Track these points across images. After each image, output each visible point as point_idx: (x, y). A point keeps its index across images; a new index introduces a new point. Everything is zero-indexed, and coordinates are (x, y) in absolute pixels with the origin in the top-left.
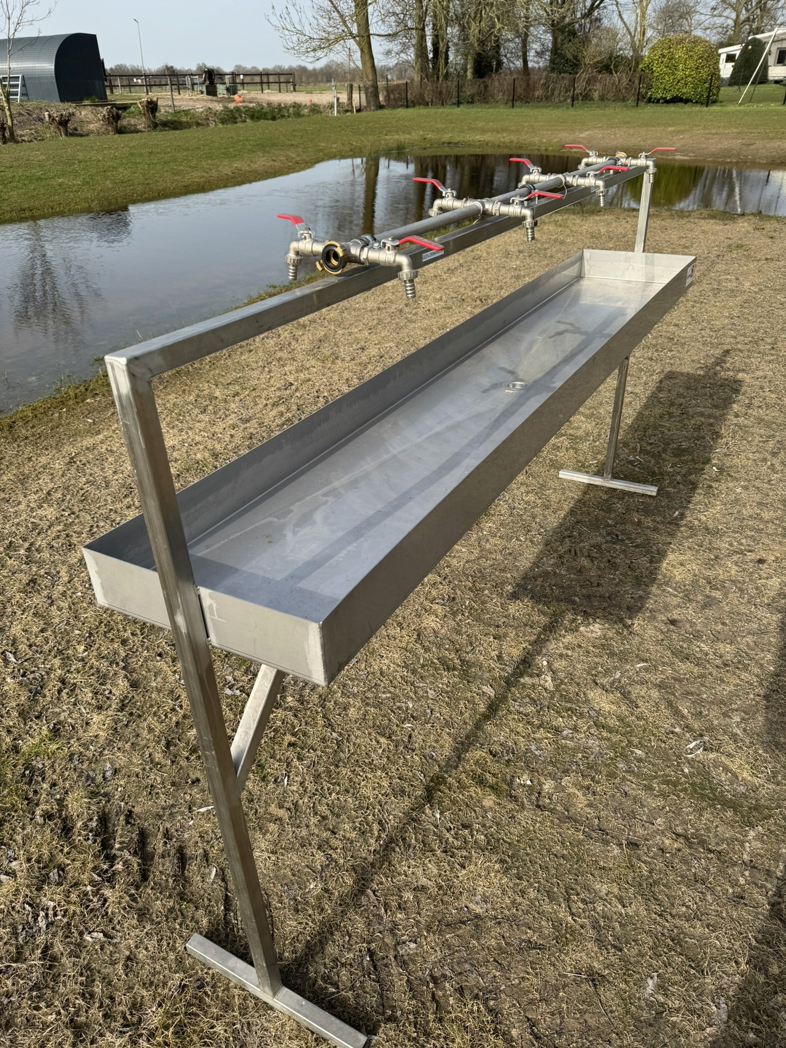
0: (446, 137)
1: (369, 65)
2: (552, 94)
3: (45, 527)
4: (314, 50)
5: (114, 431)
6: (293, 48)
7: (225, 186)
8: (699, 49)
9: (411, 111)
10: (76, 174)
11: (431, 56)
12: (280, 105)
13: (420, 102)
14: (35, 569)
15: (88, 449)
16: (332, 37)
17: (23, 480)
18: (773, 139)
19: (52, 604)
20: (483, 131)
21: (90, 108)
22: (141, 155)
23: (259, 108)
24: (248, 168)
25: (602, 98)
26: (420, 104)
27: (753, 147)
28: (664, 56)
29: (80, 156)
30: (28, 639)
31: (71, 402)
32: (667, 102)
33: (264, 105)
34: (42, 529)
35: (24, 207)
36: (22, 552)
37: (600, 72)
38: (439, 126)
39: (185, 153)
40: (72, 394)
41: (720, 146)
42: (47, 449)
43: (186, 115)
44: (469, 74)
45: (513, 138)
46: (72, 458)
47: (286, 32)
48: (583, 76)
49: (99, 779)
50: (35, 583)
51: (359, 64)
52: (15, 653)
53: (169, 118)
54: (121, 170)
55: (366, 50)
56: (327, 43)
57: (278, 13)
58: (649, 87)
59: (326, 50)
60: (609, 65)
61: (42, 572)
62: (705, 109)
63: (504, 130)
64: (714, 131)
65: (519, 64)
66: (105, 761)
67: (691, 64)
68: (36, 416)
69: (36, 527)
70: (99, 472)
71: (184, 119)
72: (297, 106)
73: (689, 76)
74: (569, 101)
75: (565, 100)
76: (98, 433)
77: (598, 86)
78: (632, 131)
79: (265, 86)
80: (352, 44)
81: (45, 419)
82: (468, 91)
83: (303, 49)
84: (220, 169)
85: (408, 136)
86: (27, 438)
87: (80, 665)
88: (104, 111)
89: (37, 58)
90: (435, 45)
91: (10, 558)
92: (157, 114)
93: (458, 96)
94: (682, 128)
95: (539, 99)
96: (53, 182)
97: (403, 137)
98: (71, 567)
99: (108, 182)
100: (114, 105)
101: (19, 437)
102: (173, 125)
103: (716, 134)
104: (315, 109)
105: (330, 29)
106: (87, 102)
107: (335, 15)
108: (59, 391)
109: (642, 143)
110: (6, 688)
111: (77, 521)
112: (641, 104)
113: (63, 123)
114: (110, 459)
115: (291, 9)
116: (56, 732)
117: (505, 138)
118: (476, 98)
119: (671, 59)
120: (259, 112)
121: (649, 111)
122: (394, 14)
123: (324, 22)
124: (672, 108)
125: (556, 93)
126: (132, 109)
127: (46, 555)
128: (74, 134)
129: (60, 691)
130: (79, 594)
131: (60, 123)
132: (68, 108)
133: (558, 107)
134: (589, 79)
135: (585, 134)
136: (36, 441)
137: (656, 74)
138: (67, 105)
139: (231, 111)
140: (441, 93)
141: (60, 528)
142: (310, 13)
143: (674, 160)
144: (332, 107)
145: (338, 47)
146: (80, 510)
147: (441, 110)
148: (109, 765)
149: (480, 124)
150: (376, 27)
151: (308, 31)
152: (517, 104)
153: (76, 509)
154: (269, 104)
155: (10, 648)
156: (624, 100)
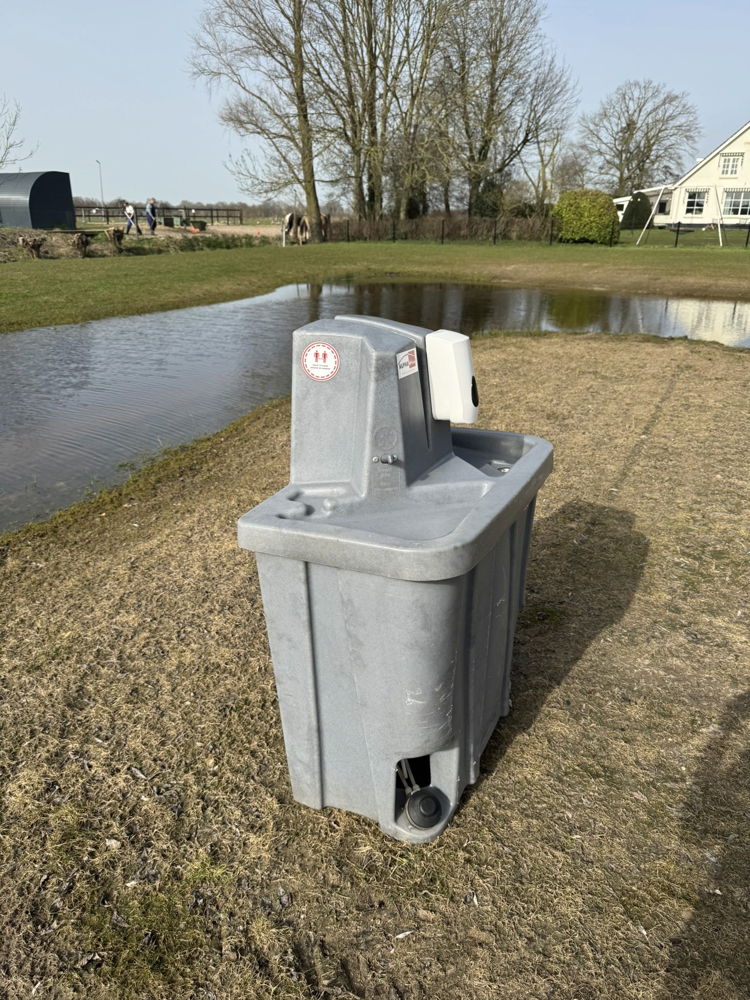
0: (388, 268)
1: (314, 205)
2: (476, 234)
3: (130, 635)
4: (266, 192)
5: (168, 536)
6: (247, 190)
7: (198, 305)
8: (601, 200)
9: (352, 245)
10: (59, 293)
11: (367, 199)
12: (233, 236)
13: (358, 237)
14: (132, 677)
15: (146, 553)
16: (282, 181)
17: (88, 585)
18: (674, 275)
19: (162, 715)
20: (421, 264)
21: (60, 235)
22: (117, 277)
23: (214, 238)
24: (217, 291)
25: (520, 238)
26: (359, 239)
27: (659, 281)
28: (571, 206)
29: (61, 276)
30: (150, 754)
31: (108, 507)
32: (575, 242)
33: (220, 235)
34: (127, 636)
35: (13, 321)
36: (114, 660)
37: (516, 216)
38: (381, 258)
39: (158, 276)
40: (108, 499)
41: (630, 279)
42: (101, 554)
43: (149, 243)
44: (402, 215)
45: (448, 269)
46: (132, 563)
47: (241, 176)
48: (502, 219)
49: (278, 907)
50: (137, 692)
51: (305, 204)
52: (141, 769)
53: (133, 245)
54: (101, 290)
55: (312, 194)
56: (277, 186)
57: (234, 160)
58: (560, 229)
59: (276, 192)
60: (523, 211)
61: (141, 681)
62: (609, 248)
63: (439, 263)
64: (623, 267)
65: (442, 207)
66: (276, 885)
67: (595, 212)
68: (76, 521)
69: (119, 634)
70: (166, 577)
71: (146, 246)
72: (249, 238)
73: (593, 222)
74: (491, 239)
75: (488, 238)
76: (149, 537)
77: (515, 227)
78: (551, 266)
79: (215, 219)
80: (299, 188)
81: (87, 524)
82: (402, 229)
83: (256, 191)
84: (192, 290)
85: (353, 266)
86: (76, 543)
87: (215, 779)
88: (75, 237)
89: (13, 191)
90: (370, 190)
91: (103, 667)
92: (123, 241)
93: (394, 234)
94: (595, 264)
95: (465, 237)
96: (38, 299)
97: (350, 268)
98: (170, 675)
99: (90, 300)
100: (83, 233)
101: (67, 541)
102: (136, 251)
103: (625, 269)
104: (265, 240)
105: (280, 175)
106: (57, 230)
107: (283, 163)
108: (90, 495)
109: (562, 276)
110: (144, 808)
111: (161, 627)
112: (554, 243)
113: (36, 247)
114: (173, 563)
115: (246, 157)
116: (215, 856)
117: (441, 270)
118: (409, 235)
119: (577, 208)
120: (215, 241)
121: (562, 249)
122: (335, 164)
123: (275, 169)
124: (581, 247)
125: (480, 232)
126: (99, 236)
127: (140, 663)
128: (46, 256)
129: (204, 809)
130: (188, 703)
131: (33, 247)
132: (40, 234)
133: (482, 245)
134: (507, 222)
135: (511, 268)
136: (87, 545)
137: (565, 220)
138: (39, 231)
139: (190, 240)
140: (378, 230)
141: (146, 634)
142: (263, 161)
143: (592, 291)
144: (279, 238)
145: (287, 190)
146: (162, 616)
147: (379, 244)
148: (282, 890)
149: (417, 258)
150: (320, 174)
151: (261, 176)
152: (446, 240)
153: (157, 616)
154: (224, 235)
155: (135, 764)
156: (538, 239)
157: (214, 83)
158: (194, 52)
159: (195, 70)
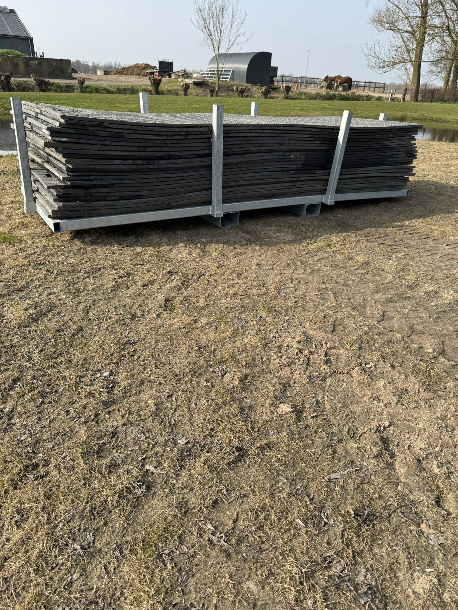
1: (417, 78)
4: (384, 67)
6: (372, 66)
12: (359, 95)
21: (257, 87)
26: (440, 101)
33: (350, 94)
43: (305, 95)
53: (296, 95)
55: (417, 69)
56: (392, 64)
72: (369, 97)
83: (377, 67)
88: (264, 89)
105: (396, 57)
113: (242, 92)
115: (376, 45)
120: (346, 97)
126: (279, 90)
138: (248, 84)
139: (330, 95)
144: (388, 99)
147: (451, 105)
154: (353, 94)
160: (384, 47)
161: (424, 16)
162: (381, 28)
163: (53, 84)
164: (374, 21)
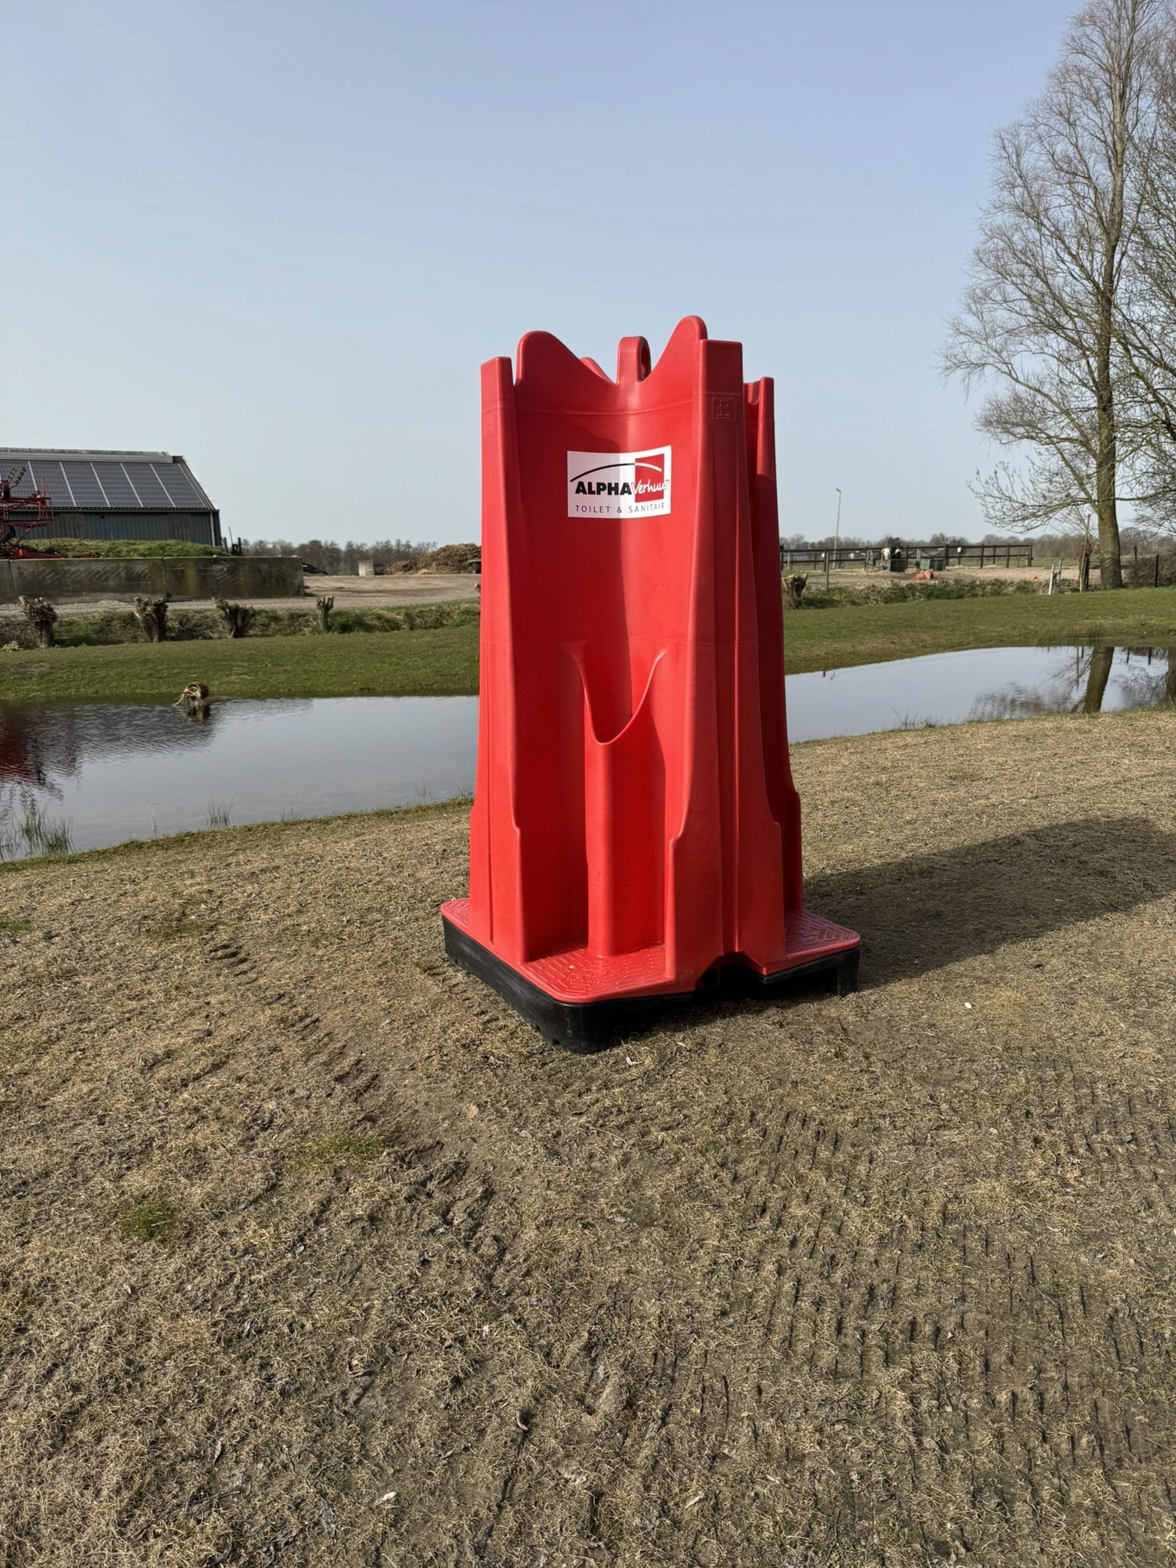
1: (1110, 533)
4: (1027, 519)
6: (996, 517)
43: (841, 593)
51: (1096, 534)
53: (819, 596)
55: (1108, 518)
59: (1043, 519)
71: (836, 598)
72: (998, 585)
79: (986, 560)
80: (1086, 509)
83: (1010, 518)
85: (1117, 621)
92: (803, 592)
102: (823, 603)
104: (1024, 587)
115: (1000, 474)
120: (940, 590)
123: (1044, 486)
139: (902, 589)
142: (1026, 476)
144: (1046, 585)
157: (974, 377)
158: (950, 340)
159: (949, 364)
160: (1020, 476)
161: (1106, 405)
162: (1005, 437)
163: (261, 612)
164: (988, 423)
